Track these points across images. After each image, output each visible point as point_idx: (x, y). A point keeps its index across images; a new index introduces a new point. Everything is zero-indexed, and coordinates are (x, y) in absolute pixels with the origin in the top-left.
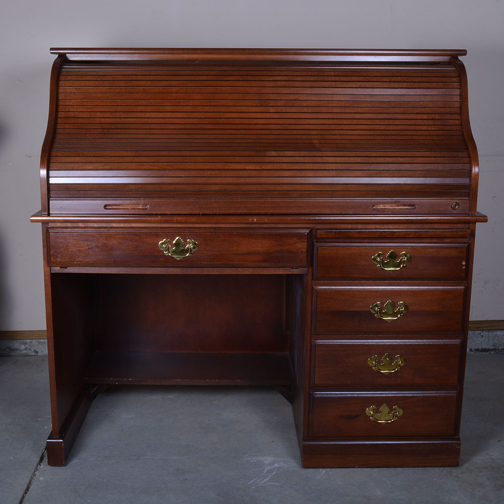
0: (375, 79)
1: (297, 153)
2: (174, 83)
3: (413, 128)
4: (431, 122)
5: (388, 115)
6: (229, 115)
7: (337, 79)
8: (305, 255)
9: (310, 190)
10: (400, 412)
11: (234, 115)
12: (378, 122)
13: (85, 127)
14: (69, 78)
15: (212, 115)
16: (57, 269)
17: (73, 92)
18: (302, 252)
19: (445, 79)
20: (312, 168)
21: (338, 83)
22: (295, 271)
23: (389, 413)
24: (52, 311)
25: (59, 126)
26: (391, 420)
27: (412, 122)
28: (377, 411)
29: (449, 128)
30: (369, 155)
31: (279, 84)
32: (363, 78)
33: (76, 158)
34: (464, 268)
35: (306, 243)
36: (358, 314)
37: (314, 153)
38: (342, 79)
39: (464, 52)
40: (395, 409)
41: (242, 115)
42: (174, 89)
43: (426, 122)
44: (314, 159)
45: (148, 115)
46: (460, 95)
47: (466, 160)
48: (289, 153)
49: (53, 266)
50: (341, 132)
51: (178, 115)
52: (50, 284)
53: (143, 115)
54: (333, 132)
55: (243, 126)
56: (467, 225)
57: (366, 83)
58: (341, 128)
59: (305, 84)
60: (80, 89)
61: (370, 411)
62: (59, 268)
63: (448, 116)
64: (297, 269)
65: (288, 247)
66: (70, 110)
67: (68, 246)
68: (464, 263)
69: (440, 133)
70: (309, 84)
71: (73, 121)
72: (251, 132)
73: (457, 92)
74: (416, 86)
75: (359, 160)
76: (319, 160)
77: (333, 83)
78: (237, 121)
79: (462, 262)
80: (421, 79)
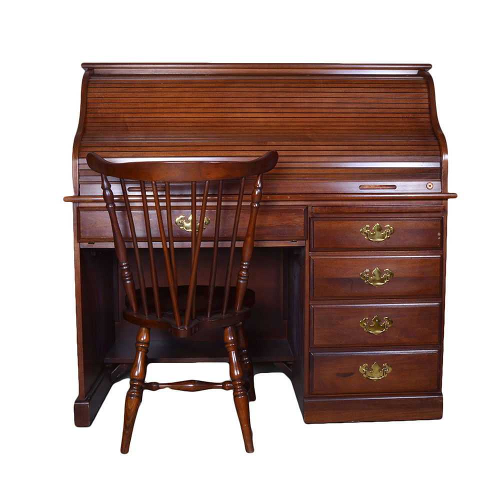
0: (357, 85)
1: (294, 143)
2: (187, 89)
3: (390, 124)
4: (406, 120)
5: (369, 114)
6: (235, 115)
7: (325, 85)
8: (303, 229)
9: (305, 173)
10: (389, 370)
11: (239, 115)
12: (361, 120)
13: (111, 125)
14: (97, 86)
15: (220, 115)
16: (85, 245)
17: (101, 96)
18: (300, 226)
19: (416, 86)
20: (307, 154)
21: (326, 88)
22: (295, 244)
23: (379, 371)
24: (81, 283)
25: (88, 125)
26: (381, 377)
27: (390, 120)
28: (369, 369)
29: (420, 124)
30: (355, 144)
31: (276, 89)
32: (347, 85)
33: (104, 148)
34: (439, 238)
35: (303, 218)
36: (350, 280)
37: (308, 143)
38: (330, 85)
39: (429, 66)
40: (385, 367)
41: (245, 115)
42: (187, 94)
43: (401, 120)
44: (308, 148)
45: (165, 115)
46: (429, 98)
47: (437, 148)
48: (286, 143)
49: (82, 242)
50: (330, 128)
51: (190, 115)
52: (79, 259)
53: (161, 115)
54: (323, 128)
55: (246, 124)
56: (440, 202)
57: (350, 89)
58: (331, 125)
59: (298, 90)
60: (106, 94)
61: (362, 369)
62: (87, 243)
63: (420, 115)
64: (296, 242)
65: (288, 222)
66: (98, 112)
67: (96, 223)
68: (439, 234)
69: (414, 128)
70: (301, 90)
71: (100, 120)
72: (253, 128)
73: (426, 96)
74: (392, 91)
75: (347, 148)
76: (313, 148)
77: (322, 88)
78: (242, 120)
79: (437, 234)
80: (395, 86)
